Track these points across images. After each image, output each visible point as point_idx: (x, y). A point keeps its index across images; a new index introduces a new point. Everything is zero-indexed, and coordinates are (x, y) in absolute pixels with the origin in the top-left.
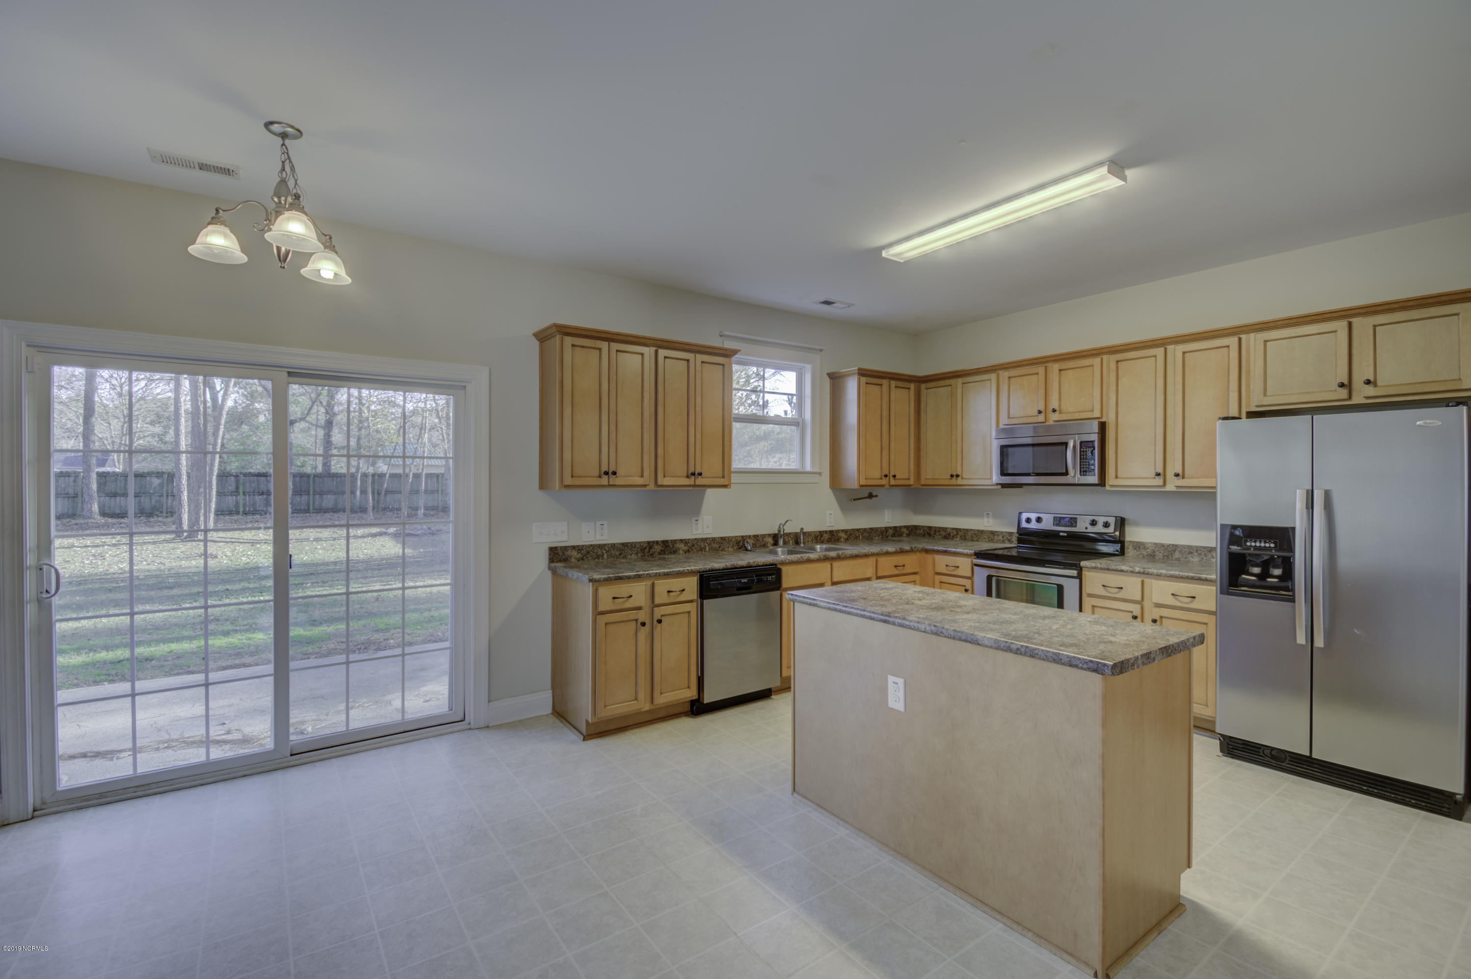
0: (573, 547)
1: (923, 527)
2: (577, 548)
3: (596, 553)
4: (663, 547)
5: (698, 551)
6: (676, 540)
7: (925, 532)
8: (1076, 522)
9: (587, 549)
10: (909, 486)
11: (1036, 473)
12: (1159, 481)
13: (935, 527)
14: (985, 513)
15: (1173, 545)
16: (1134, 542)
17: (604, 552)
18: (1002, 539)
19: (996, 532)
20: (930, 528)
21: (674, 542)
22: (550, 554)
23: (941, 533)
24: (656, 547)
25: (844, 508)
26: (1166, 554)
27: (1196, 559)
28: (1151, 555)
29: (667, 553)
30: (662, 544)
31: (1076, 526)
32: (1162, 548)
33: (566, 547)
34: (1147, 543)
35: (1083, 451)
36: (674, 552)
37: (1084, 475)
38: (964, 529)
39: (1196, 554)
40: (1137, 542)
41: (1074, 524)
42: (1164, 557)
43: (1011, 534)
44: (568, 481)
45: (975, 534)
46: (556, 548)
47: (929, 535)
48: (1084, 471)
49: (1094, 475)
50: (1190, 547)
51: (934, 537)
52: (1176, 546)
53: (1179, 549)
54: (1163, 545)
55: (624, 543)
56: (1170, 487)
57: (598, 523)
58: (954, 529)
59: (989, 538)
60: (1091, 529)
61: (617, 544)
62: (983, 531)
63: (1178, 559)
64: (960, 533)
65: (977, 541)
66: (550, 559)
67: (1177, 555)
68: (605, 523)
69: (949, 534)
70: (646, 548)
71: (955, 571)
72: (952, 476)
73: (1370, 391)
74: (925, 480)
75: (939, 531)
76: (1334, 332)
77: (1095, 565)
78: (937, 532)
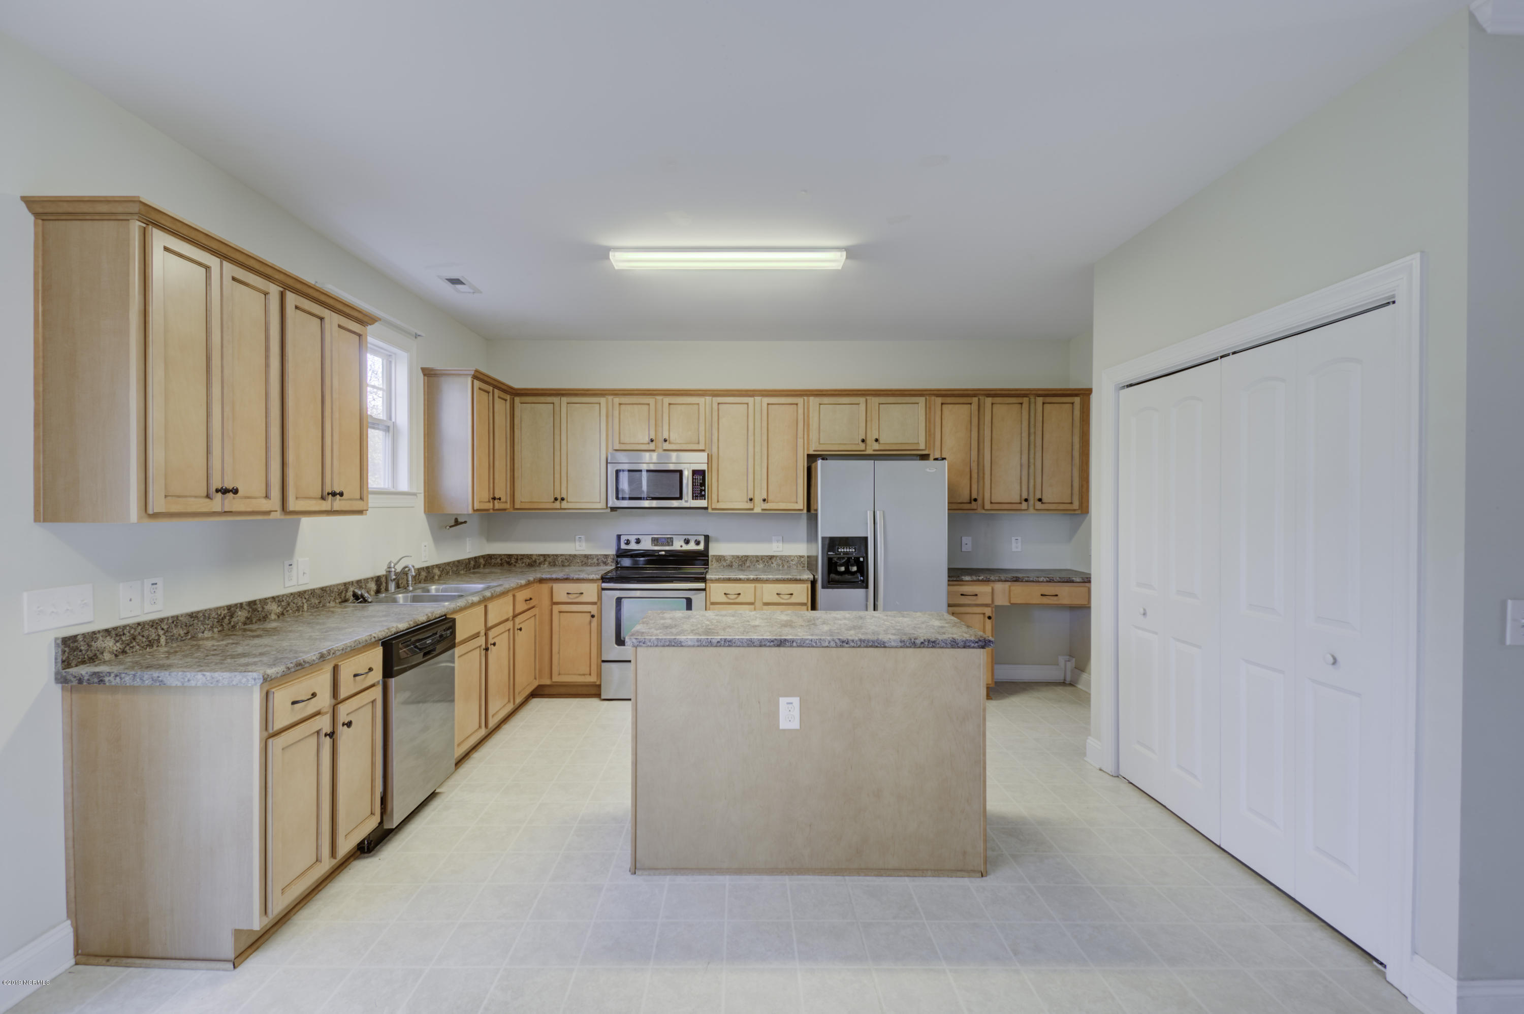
0: (110, 632)
1: (500, 555)
2: (113, 633)
3: (149, 637)
4: (247, 612)
5: (294, 612)
6: (266, 599)
7: (503, 561)
8: (672, 542)
9: (134, 632)
10: (505, 510)
11: (652, 498)
12: (749, 505)
13: (517, 555)
14: (577, 537)
15: (745, 556)
16: (717, 556)
17: (161, 632)
18: (597, 562)
19: (590, 555)
20: (510, 556)
22: (61, 652)
23: (525, 561)
24: (240, 613)
25: (438, 538)
26: (740, 563)
27: (761, 566)
28: (729, 565)
30: (247, 608)
31: (672, 545)
32: (738, 559)
33: (94, 632)
34: (727, 556)
35: (695, 479)
36: (264, 617)
37: (695, 499)
38: (553, 555)
39: (761, 562)
40: (719, 556)
41: (671, 544)
42: (739, 566)
43: (606, 556)
44: (157, 504)
45: (566, 559)
46: (74, 638)
47: (509, 563)
48: (696, 496)
49: (705, 499)
50: (757, 557)
51: (515, 566)
52: (747, 556)
53: (749, 559)
54: (738, 557)
55: (193, 613)
56: (758, 510)
57: (148, 583)
58: (541, 555)
59: (582, 562)
60: (686, 547)
61: (182, 615)
62: (575, 555)
63: (749, 567)
64: (548, 559)
65: (569, 566)
66: (61, 661)
67: (748, 564)
68: (160, 580)
69: (535, 561)
70: (225, 617)
71: (577, 597)
72: (556, 499)
73: (876, 446)
74: (521, 502)
75: (522, 559)
76: (858, 404)
77: (717, 577)
78: (519, 560)
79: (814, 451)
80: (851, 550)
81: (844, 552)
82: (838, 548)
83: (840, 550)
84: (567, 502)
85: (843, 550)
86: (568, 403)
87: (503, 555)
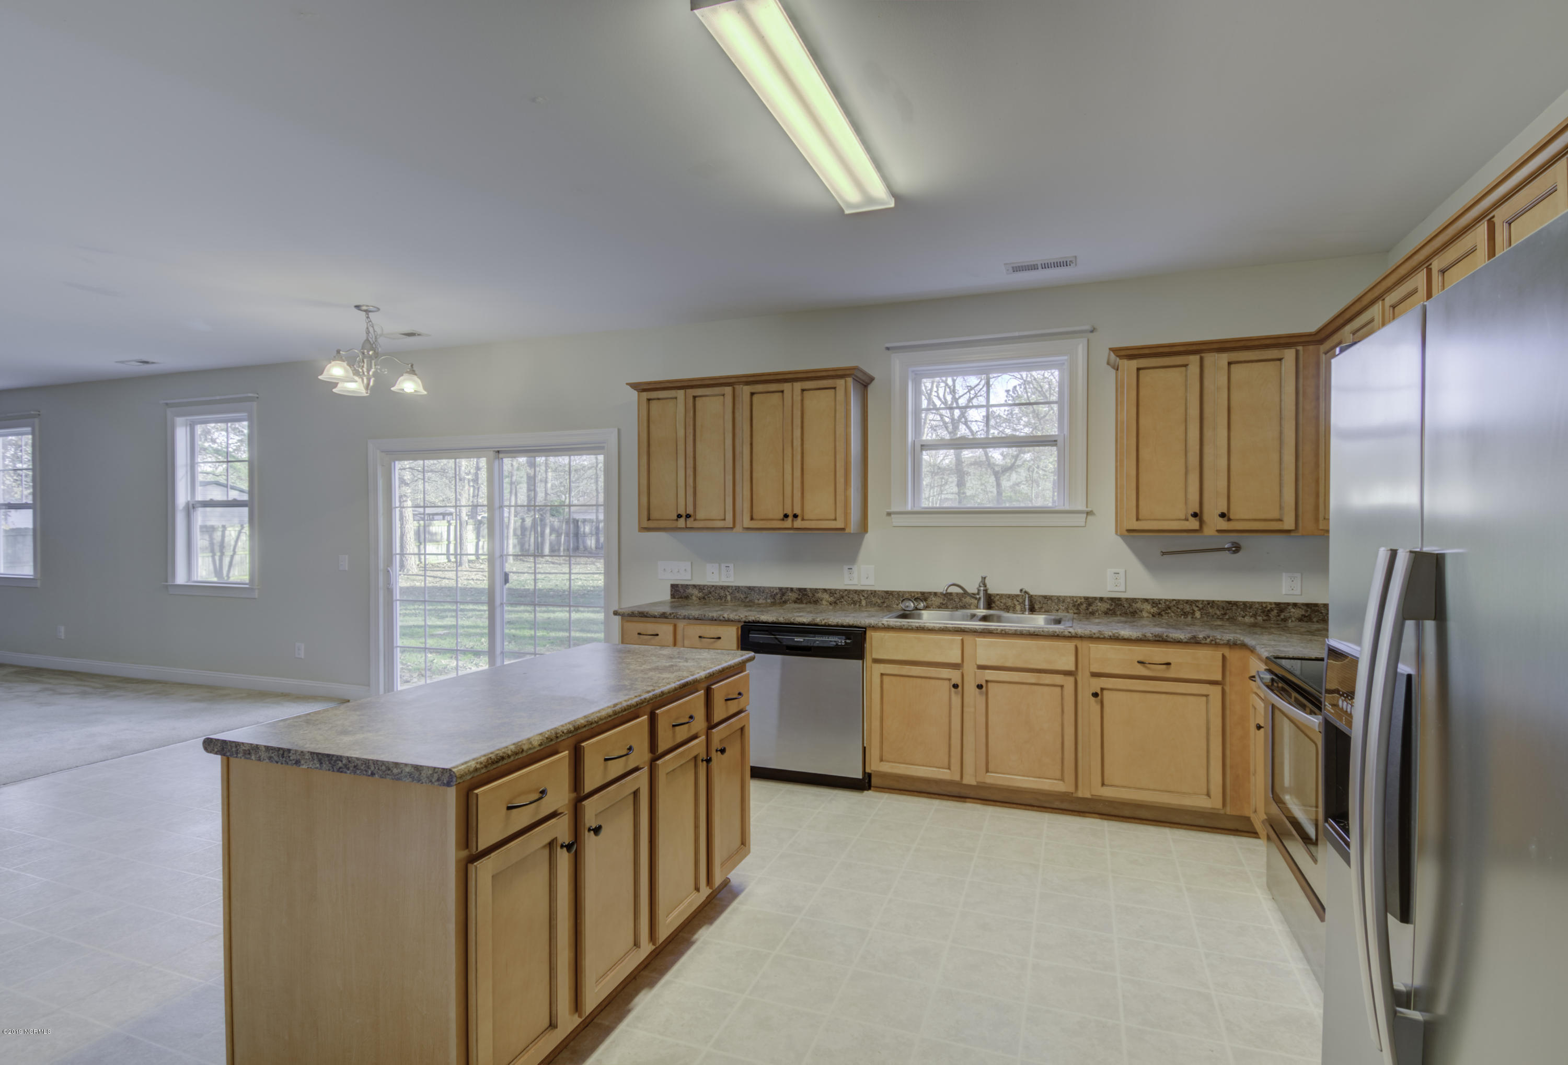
0: (695, 586)
2: (698, 587)
3: (719, 594)
4: (799, 595)
5: (849, 604)
6: (817, 589)
9: (709, 589)
17: (728, 593)
21: (816, 591)
22: (671, 591)
24: (790, 594)
25: (1153, 566)
29: (805, 602)
30: (798, 592)
33: (687, 585)
36: (814, 601)
46: (677, 586)
55: (750, 587)
57: (723, 566)
61: (742, 587)
66: (671, 595)
68: (731, 566)
70: (776, 594)
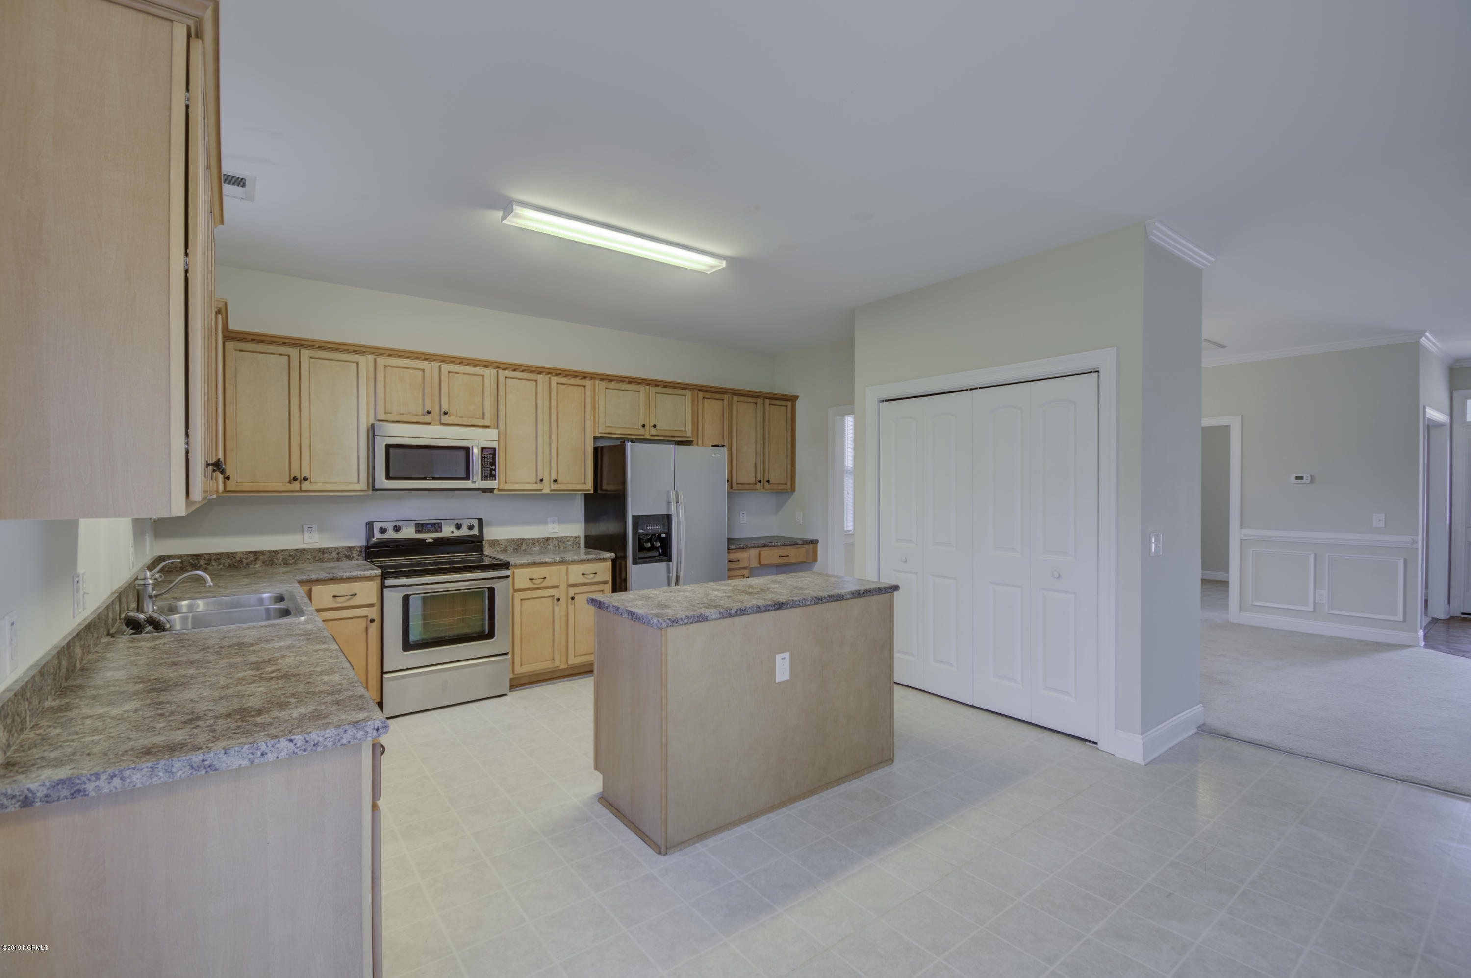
7: (185, 563)
8: (441, 528)
11: (432, 477)
12: (539, 486)
13: (210, 554)
14: (306, 527)
15: (521, 539)
16: (490, 541)
18: (336, 556)
19: (327, 549)
23: (223, 561)
26: (515, 547)
27: (537, 548)
28: (504, 550)
31: (441, 531)
32: (513, 543)
34: (501, 540)
35: (485, 457)
37: (485, 480)
38: (269, 551)
39: (537, 544)
40: (493, 541)
41: (439, 530)
42: (514, 550)
43: (350, 549)
45: (290, 555)
48: (486, 476)
49: (495, 480)
50: (533, 539)
52: (523, 540)
53: (525, 542)
54: (513, 540)
56: (546, 491)
58: (250, 552)
59: (315, 557)
60: (457, 533)
62: (304, 549)
63: (525, 550)
64: (261, 557)
65: (295, 563)
67: (524, 547)
69: (241, 561)
71: (348, 600)
72: (295, 479)
73: (654, 432)
74: (237, 482)
75: (218, 559)
76: (639, 392)
77: (522, 562)
78: (213, 561)
79: (601, 433)
80: (657, 527)
81: (652, 529)
82: (647, 526)
83: (648, 528)
84: (311, 482)
85: (651, 528)
86: (311, 358)
87: (184, 555)
